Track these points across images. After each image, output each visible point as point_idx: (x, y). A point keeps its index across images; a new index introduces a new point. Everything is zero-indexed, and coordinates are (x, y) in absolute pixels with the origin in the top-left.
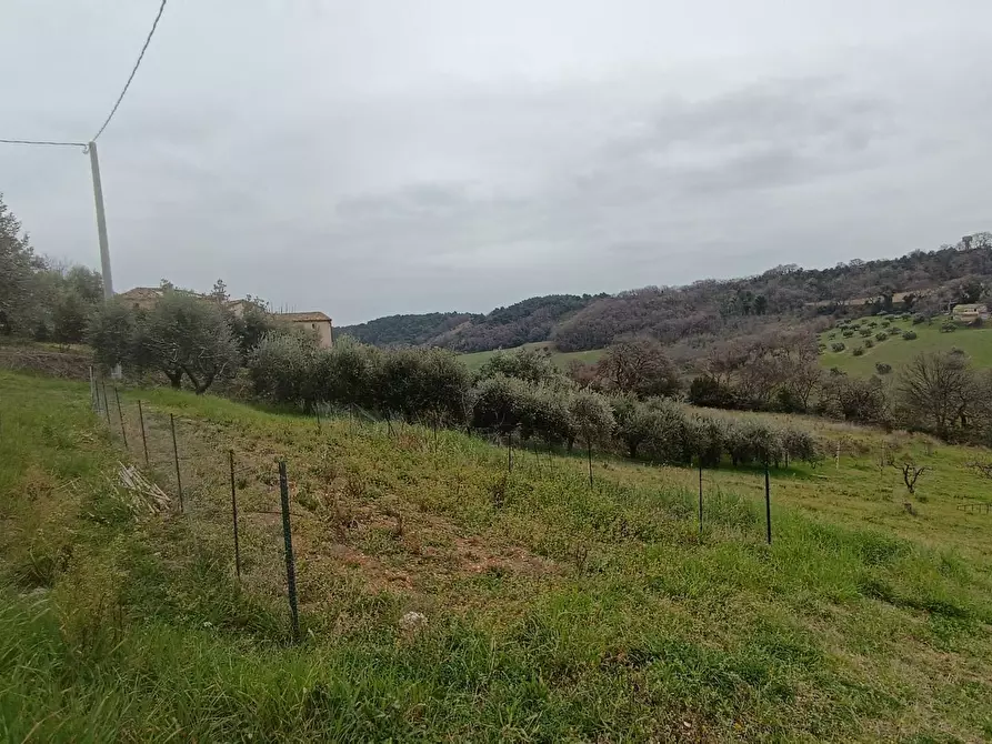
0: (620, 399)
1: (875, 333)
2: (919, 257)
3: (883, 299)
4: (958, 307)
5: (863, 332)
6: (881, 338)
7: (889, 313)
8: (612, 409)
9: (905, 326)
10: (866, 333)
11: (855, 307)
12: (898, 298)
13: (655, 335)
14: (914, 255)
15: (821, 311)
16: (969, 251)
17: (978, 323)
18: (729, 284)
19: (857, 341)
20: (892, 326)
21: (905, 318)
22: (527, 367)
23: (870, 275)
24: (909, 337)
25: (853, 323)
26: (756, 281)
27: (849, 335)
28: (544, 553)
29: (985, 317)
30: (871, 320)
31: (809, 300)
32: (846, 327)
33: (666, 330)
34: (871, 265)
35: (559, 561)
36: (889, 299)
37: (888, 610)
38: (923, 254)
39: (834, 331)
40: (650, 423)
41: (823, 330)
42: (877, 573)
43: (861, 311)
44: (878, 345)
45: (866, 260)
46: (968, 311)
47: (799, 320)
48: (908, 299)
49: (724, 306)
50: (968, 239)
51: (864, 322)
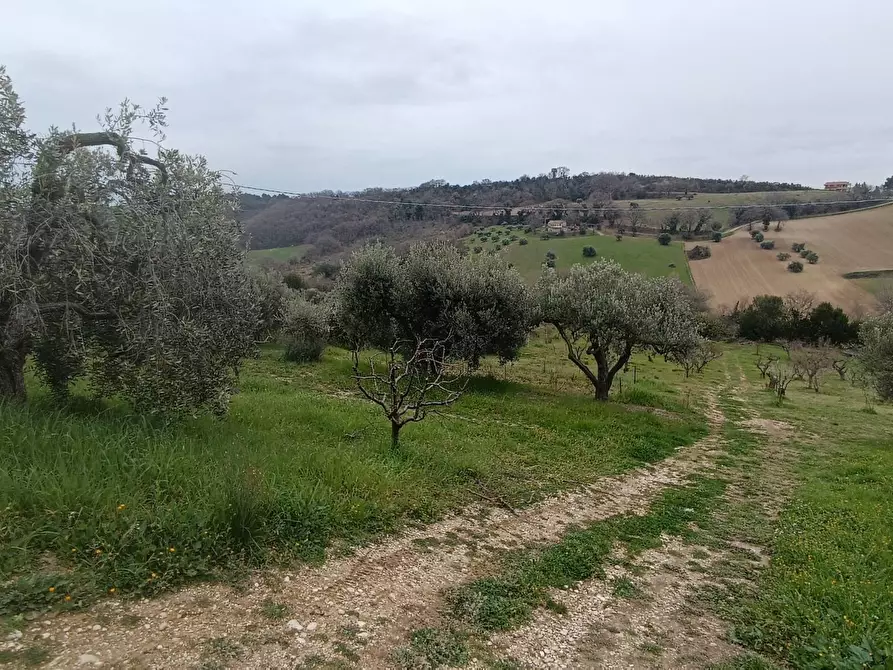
1: (502, 238)
2: (526, 180)
3: (505, 212)
4: (551, 222)
5: (494, 239)
6: (505, 243)
7: (509, 223)
9: (521, 236)
10: (495, 239)
11: (486, 217)
12: (515, 212)
13: (335, 236)
14: (523, 178)
15: (464, 220)
16: (555, 180)
17: (562, 234)
18: (393, 193)
19: (490, 245)
20: (513, 233)
21: (520, 228)
23: (496, 193)
24: (523, 243)
25: (487, 231)
26: (414, 191)
27: (484, 240)
29: (565, 230)
30: (499, 228)
31: (453, 209)
32: (480, 234)
33: (344, 230)
34: (496, 184)
36: (508, 212)
38: (528, 179)
39: (473, 236)
41: (466, 235)
43: (491, 221)
44: (505, 249)
45: (493, 181)
46: (557, 225)
47: (448, 226)
48: (520, 214)
49: (391, 212)
50: (554, 171)
51: (493, 230)
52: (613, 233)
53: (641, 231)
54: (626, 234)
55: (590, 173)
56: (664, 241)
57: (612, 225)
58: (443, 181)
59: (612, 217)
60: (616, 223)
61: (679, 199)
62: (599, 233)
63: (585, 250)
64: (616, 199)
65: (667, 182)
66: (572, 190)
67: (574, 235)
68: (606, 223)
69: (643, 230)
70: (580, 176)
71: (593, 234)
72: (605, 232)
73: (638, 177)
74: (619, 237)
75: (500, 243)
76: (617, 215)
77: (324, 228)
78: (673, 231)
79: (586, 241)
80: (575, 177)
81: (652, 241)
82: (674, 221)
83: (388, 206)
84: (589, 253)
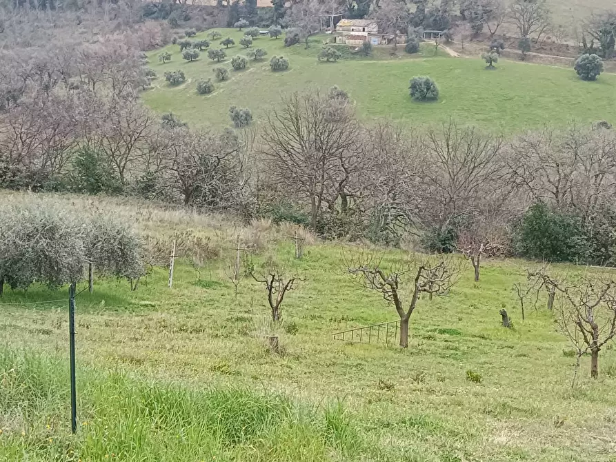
1: (232, 55)
4: (344, 22)
5: (213, 55)
6: (239, 67)
7: (252, 24)
9: (274, 49)
10: (217, 56)
11: (202, 9)
15: (150, 12)
17: (366, 51)
19: (202, 70)
20: (257, 45)
21: (275, 34)
24: (278, 67)
25: (201, 37)
27: (191, 58)
29: (375, 41)
30: (226, 33)
32: (187, 45)
39: (170, 49)
41: (152, 47)
43: (212, 17)
44: (235, 77)
46: (355, 31)
47: (113, 25)
48: (278, 4)
51: (215, 37)
52: (477, 53)
53: (538, 50)
54: (508, 56)
56: (588, 72)
57: (476, 35)
59: (478, 18)
60: (485, 30)
62: (448, 50)
63: (414, 86)
67: (393, 54)
68: (465, 28)
69: (543, 47)
71: (435, 53)
72: (463, 51)
74: (490, 60)
75: (227, 65)
76: (489, 14)
78: (607, 50)
79: (419, 68)
81: (560, 72)
84: (423, 93)
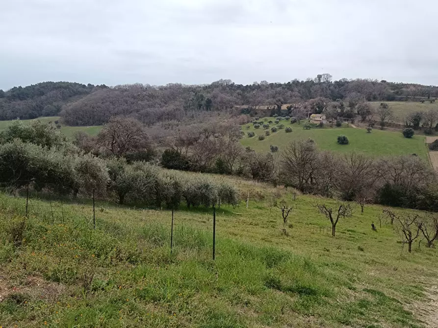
0: (113, 162)
1: (271, 126)
2: (296, 83)
3: (276, 107)
4: (313, 115)
6: (274, 130)
7: (279, 115)
8: (107, 169)
9: (287, 124)
10: (266, 127)
11: (262, 110)
12: (284, 107)
13: (140, 119)
14: (294, 82)
15: (243, 111)
16: (320, 84)
17: (321, 125)
18: (190, 88)
19: (261, 131)
20: (281, 123)
21: (287, 119)
22: (41, 135)
23: (271, 92)
24: (288, 131)
25: (260, 120)
26: (207, 88)
27: (257, 127)
28: (57, 280)
29: (324, 122)
30: (269, 119)
31: (236, 104)
32: (255, 123)
33: (147, 115)
34: (272, 85)
35: (69, 285)
36: (279, 107)
37: (279, 294)
38: (298, 82)
39: (250, 124)
40: (134, 179)
41: (243, 123)
42: (273, 273)
43: (265, 113)
44: (272, 134)
45: (269, 82)
46: (317, 118)
47: (230, 116)
48: (289, 108)
49: (186, 103)
50: (319, 77)
51: (266, 120)
52: (364, 127)
53: (388, 126)
54: (376, 128)
55: (349, 79)
56: (408, 135)
57: (363, 120)
58: (230, 81)
59: (364, 114)
60: (367, 118)
61: (423, 102)
62: (353, 126)
63: (339, 139)
64: (369, 100)
65: (414, 89)
66: (332, 91)
67: (331, 127)
68: (359, 118)
69: (390, 125)
70: (340, 81)
71: (348, 126)
72: (358, 126)
73: (388, 84)
74: (369, 130)
75: (269, 130)
76: (369, 113)
77: (131, 112)
78: (416, 126)
79: (341, 132)
80: (336, 82)
81: (396, 135)
82: (417, 119)
83: (184, 98)
84: (343, 141)
